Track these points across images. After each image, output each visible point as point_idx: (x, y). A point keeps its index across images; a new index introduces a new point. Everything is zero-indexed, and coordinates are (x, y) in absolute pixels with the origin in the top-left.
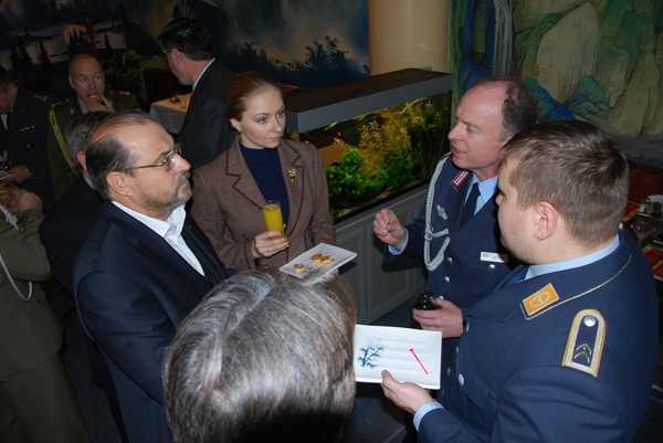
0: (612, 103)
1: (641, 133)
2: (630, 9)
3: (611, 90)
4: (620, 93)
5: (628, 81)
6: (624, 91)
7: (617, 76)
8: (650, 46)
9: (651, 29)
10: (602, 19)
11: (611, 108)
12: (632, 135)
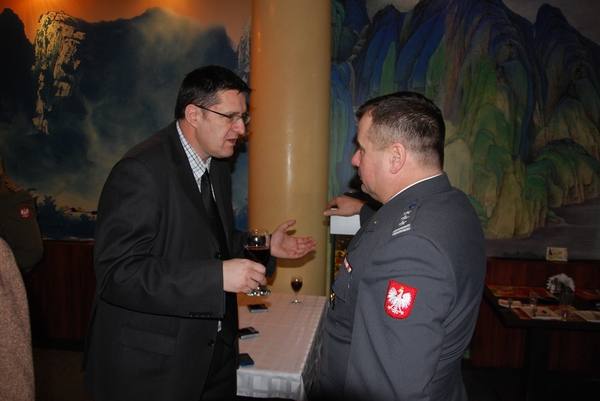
0: (489, 214)
1: (514, 234)
2: (492, 143)
3: (486, 204)
4: (494, 205)
5: (499, 196)
6: (497, 204)
7: (490, 193)
8: (511, 169)
9: (509, 157)
10: (472, 150)
11: (489, 219)
12: (508, 236)
